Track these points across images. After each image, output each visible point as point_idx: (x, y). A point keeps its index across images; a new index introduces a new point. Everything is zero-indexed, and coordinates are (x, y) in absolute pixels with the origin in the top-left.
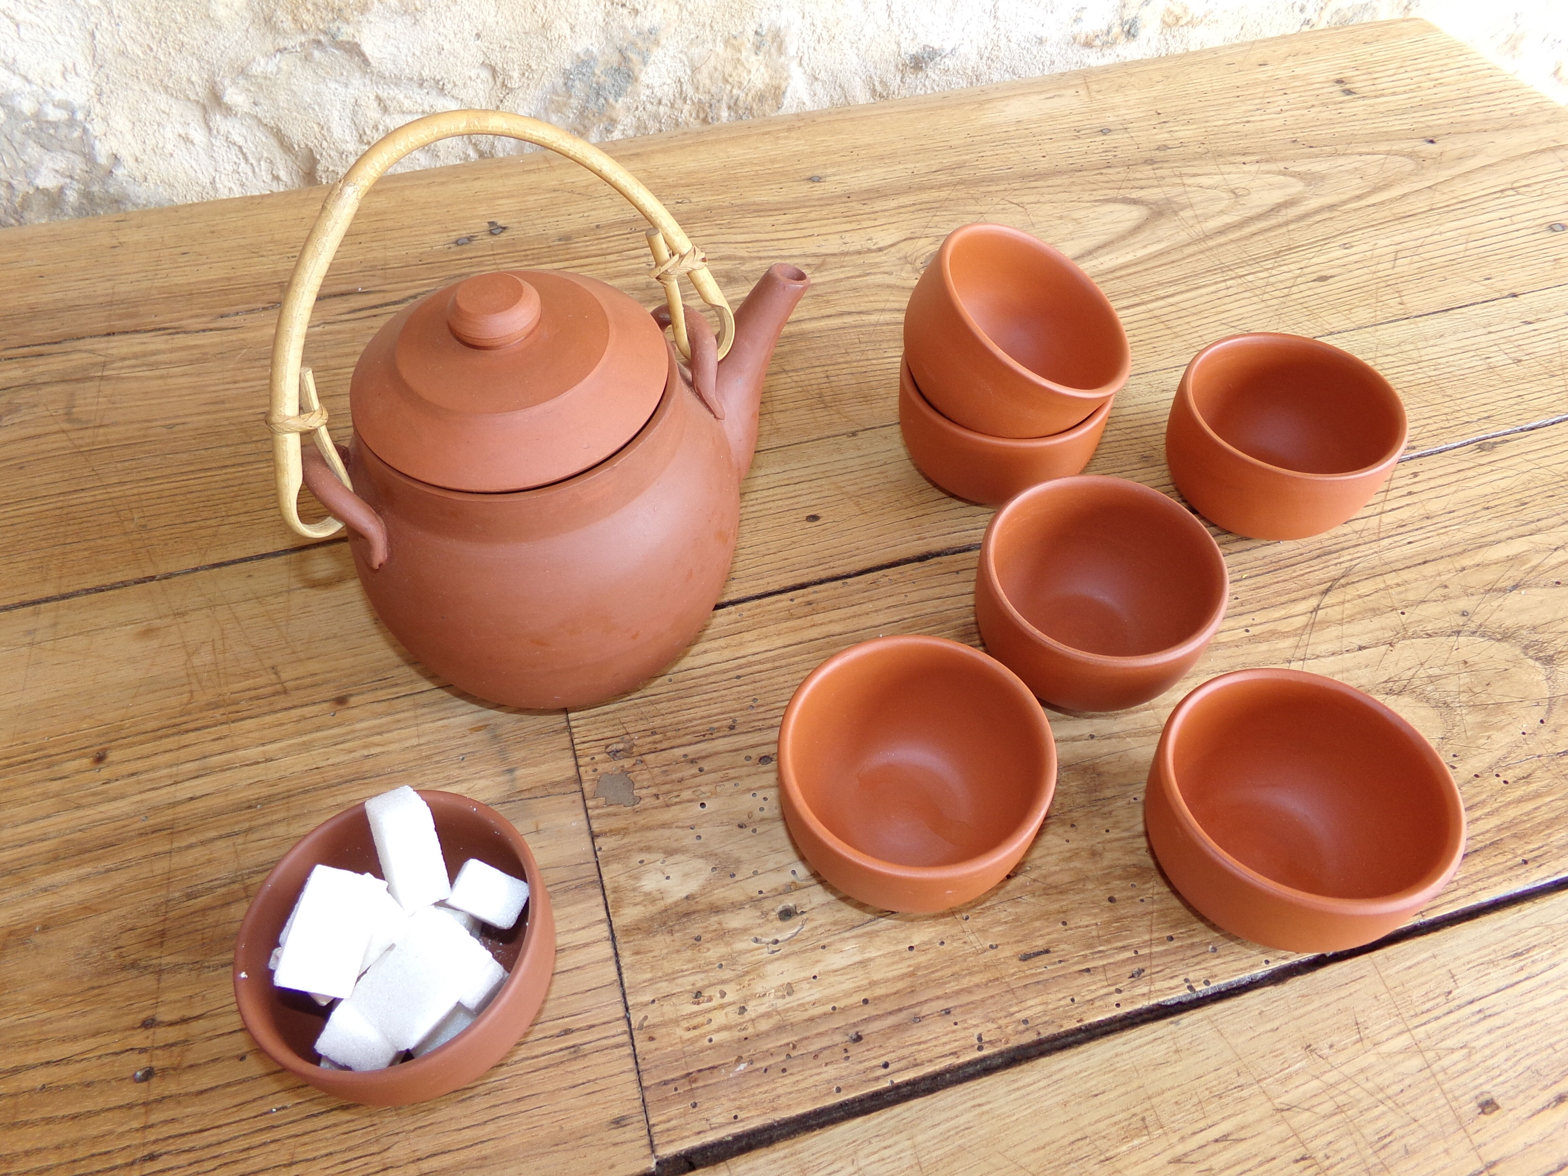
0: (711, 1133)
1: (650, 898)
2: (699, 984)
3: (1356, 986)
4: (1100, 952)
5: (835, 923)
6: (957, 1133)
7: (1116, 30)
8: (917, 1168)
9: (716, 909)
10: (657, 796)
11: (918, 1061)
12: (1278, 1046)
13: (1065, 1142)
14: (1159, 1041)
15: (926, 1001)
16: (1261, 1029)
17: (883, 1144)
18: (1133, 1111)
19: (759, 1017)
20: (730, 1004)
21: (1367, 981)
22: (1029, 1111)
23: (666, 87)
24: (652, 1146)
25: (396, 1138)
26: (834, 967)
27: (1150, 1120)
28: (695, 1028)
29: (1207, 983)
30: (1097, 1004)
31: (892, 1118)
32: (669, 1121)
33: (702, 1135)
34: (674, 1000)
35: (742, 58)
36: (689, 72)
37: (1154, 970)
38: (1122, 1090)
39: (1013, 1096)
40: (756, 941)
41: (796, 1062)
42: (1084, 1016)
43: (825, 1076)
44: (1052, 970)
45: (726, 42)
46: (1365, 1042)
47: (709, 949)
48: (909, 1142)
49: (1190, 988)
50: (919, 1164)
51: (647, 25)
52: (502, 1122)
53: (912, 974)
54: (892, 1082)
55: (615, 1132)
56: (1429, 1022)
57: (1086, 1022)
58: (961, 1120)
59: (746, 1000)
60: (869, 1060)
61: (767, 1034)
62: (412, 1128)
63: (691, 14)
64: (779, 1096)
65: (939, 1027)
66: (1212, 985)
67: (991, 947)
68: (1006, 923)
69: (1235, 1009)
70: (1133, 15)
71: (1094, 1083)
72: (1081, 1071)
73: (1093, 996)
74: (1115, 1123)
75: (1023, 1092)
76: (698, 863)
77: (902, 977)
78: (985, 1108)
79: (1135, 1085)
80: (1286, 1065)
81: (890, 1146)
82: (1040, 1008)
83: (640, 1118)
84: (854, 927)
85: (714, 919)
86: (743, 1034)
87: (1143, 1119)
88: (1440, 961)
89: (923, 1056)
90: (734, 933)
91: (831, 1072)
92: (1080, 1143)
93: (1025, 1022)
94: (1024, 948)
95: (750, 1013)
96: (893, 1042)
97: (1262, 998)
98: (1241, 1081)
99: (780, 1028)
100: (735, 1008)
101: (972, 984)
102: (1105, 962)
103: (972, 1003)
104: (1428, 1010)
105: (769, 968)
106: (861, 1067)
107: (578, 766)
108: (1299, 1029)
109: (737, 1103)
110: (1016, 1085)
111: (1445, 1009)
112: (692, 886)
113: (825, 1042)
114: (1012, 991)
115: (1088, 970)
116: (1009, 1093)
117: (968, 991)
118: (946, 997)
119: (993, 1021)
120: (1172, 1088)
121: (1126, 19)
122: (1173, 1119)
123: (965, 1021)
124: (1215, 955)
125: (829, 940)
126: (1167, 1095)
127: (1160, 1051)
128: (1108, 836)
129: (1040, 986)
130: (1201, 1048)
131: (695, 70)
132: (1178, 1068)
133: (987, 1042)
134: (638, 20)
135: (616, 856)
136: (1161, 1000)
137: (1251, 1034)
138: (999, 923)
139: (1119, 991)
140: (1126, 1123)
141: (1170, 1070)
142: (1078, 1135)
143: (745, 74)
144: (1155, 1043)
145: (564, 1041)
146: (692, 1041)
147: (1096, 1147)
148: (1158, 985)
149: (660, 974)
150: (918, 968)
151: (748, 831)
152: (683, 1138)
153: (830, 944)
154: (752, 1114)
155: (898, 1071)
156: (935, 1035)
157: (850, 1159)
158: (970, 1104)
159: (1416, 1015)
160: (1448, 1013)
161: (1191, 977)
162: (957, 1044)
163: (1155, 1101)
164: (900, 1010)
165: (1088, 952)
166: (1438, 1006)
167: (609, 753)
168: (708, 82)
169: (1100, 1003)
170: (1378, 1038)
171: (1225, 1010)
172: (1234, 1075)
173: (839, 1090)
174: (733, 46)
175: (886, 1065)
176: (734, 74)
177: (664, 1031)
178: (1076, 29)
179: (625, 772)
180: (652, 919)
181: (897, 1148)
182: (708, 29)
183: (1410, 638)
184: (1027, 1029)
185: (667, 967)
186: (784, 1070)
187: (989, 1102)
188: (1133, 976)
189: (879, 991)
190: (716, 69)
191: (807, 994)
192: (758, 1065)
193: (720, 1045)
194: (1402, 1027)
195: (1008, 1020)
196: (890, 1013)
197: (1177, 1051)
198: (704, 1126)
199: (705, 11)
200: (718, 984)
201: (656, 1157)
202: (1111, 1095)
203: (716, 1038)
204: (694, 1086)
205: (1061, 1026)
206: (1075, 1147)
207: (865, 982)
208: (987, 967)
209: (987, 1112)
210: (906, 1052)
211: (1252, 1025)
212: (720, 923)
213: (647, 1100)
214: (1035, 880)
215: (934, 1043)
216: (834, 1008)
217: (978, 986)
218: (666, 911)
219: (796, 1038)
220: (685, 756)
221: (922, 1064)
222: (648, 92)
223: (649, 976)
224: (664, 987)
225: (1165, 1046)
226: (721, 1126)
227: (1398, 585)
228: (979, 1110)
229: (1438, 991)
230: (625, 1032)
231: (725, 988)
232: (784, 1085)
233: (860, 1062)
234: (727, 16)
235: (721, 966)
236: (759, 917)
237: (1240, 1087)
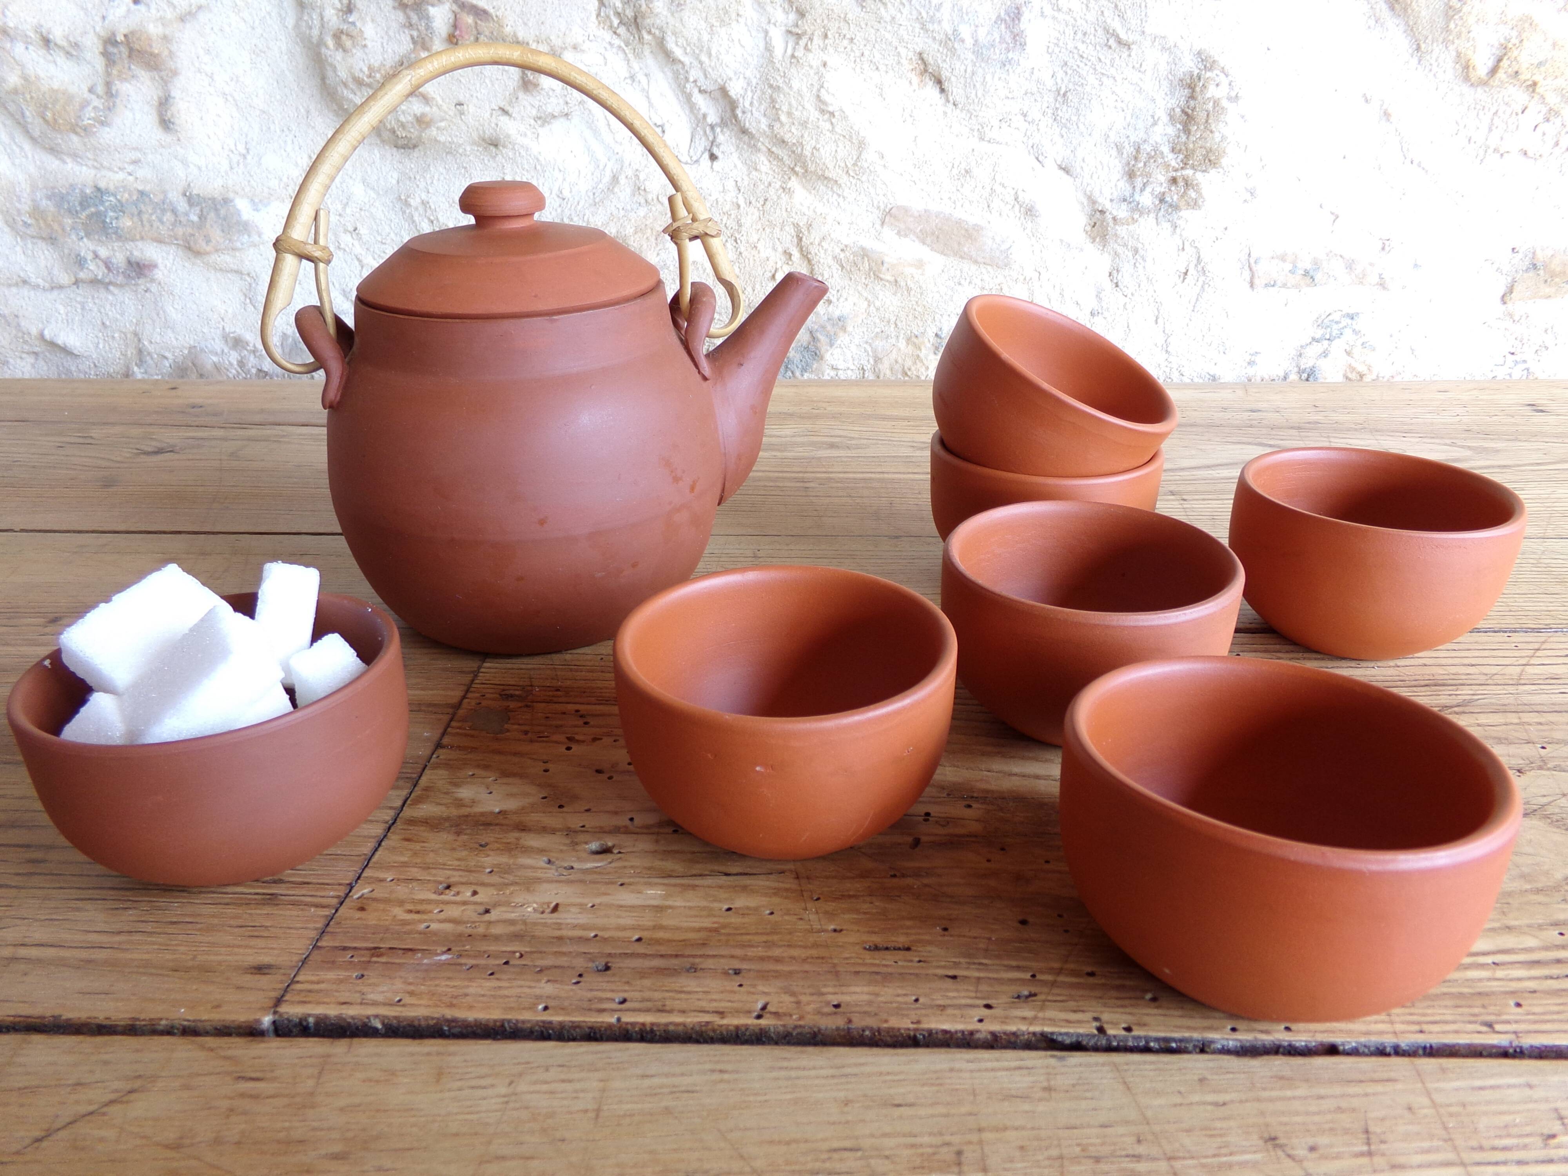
0: (358, 1007)
1: (459, 803)
2: (452, 880)
3: (1379, 1088)
4: (980, 964)
5: (649, 869)
6: (672, 1093)
7: (1293, 377)
8: (592, 1115)
9: (522, 828)
10: (526, 733)
11: (668, 1008)
12: (1218, 1124)
13: (825, 1146)
14: (1025, 1072)
15: (714, 956)
16: (1196, 1098)
17: (563, 1077)
18: (948, 1138)
19: (498, 921)
20: (475, 903)
21: (1399, 1086)
22: (789, 1096)
23: (849, 372)
24: (279, 1001)
25: (18, 922)
26: (623, 903)
27: (970, 1154)
28: (418, 912)
29: (1128, 1029)
30: (949, 1011)
31: (592, 1053)
32: (318, 983)
33: (344, 1006)
34: (415, 884)
35: (922, 355)
36: (872, 361)
37: (1050, 998)
38: (941, 1110)
39: (774, 1074)
40: (549, 862)
41: (512, 970)
42: (924, 1019)
43: (537, 991)
44: (903, 967)
45: (908, 340)
46: (1377, 1160)
47: (488, 856)
48: (601, 1084)
49: (1101, 1030)
50: (598, 1111)
51: (837, 313)
52: (137, 937)
53: (716, 930)
54: (619, 1020)
55: (249, 977)
56: (1505, 1163)
57: (925, 1025)
58: (687, 1080)
59: (496, 905)
60: (604, 990)
61: (497, 938)
62: (43, 918)
63: (878, 309)
64: (466, 995)
65: (714, 984)
66: (1135, 1033)
67: (835, 931)
68: (865, 913)
69: (1161, 1066)
70: (1310, 364)
71: (902, 1090)
72: (888, 1074)
73: (949, 1002)
74: (913, 1146)
75: (793, 1074)
76: (531, 789)
77: (699, 930)
78: (726, 1076)
79: (964, 1110)
80: (1224, 1151)
81: (570, 1081)
82: (866, 997)
83: (288, 972)
84: (670, 876)
85: (516, 834)
86: (469, 931)
87: (959, 1153)
88: (1538, 1093)
89: (677, 1004)
90: (527, 850)
91: (546, 988)
92: (846, 1154)
93: (837, 1006)
94: (877, 939)
95: (494, 915)
96: (647, 982)
97: (1211, 1064)
98: (1141, 1149)
99: (517, 937)
100: (481, 909)
101: (785, 954)
102: (982, 975)
103: (777, 971)
104: (1505, 1149)
105: (546, 886)
106: (590, 995)
107: (464, 697)
108: (1262, 1113)
109: (412, 988)
110: (785, 1064)
111: (1542, 1154)
112: (511, 805)
113: (563, 961)
114: (837, 974)
115: (954, 977)
116: (772, 1069)
117: (778, 960)
118: (744, 959)
119: (793, 994)
120: (1023, 1128)
121: (1303, 367)
122: (1008, 1165)
123: (754, 986)
124: (1153, 1004)
125: (632, 880)
126: (1011, 1135)
127: (1020, 1082)
128: (1047, 867)
129: (879, 977)
130: (1089, 1095)
131: (877, 360)
132: (1041, 1107)
133: (771, 1013)
134: (831, 308)
135: (447, 765)
136: (1047, 1029)
137: (1178, 1100)
138: (857, 911)
139: (988, 1006)
140: (930, 1150)
141: (1027, 1107)
142: (848, 1144)
143: (923, 370)
144: (1017, 1072)
145: (270, 888)
146: (405, 923)
147: (869, 1166)
148: (1050, 1014)
149: (418, 861)
150: (724, 926)
151: (604, 777)
152: (319, 1003)
153: (630, 884)
154: (422, 1002)
155: (634, 1010)
156: (705, 989)
157: (507, 1081)
158: (708, 1066)
159: (1481, 1148)
160: (1543, 1162)
161: (1105, 1017)
162: (730, 1004)
163: (987, 1136)
164: (677, 956)
165: (962, 960)
166: (1525, 1147)
167: (501, 695)
168: (888, 372)
169: (957, 1012)
170: (1401, 1160)
171: (1145, 1063)
172: (1132, 1140)
173: (546, 1008)
174: (915, 344)
175: (624, 1001)
176: (913, 368)
177: (381, 906)
178: (1251, 371)
179: (507, 709)
180: (447, 819)
181: (578, 1086)
182: (893, 326)
183: (1549, 769)
184: (835, 1013)
185: (431, 858)
186: (492, 974)
187: (737, 1072)
188: (1019, 997)
189: (660, 935)
190: (896, 362)
191: (570, 917)
192: (463, 961)
193: (435, 933)
194: (1451, 1156)
195: (814, 998)
196: (662, 956)
197: (1048, 1089)
198: (357, 997)
199: (891, 309)
200: (476, 884)
201: (275, 1013)
202: (922, 1112)
203: (434, 926)
204: (374, 959)
205: (886, 1021)
206: (836, 1156)
207: (651, 924)
208: (815, 945)
209: (728, 1082)
210: (657, 995)
211: (1182, 1089)
212: (518, 839)
213: (311, 958)
214: (926, 885)
215: (700, 996)
216: (596, 936)
217: (793, 958)
218: (467, 816)
219: (528, 949)
220: (577, 711)
221: (670, 1011)
222: (833, 373)
223: (406, 859)
224: (415, 872)
225: (1031, 1079)
226: (375, 1004)
227: (1541, 724)
228: (716, 1076)
229: (1528, 1129)
230: (338, 897)
231: (478, 889)
232: (479, 987)
233: (591, 990)
234: (911, 317)
235: (491, 872)
236: (565, 845)
237: (1137, 1158)
